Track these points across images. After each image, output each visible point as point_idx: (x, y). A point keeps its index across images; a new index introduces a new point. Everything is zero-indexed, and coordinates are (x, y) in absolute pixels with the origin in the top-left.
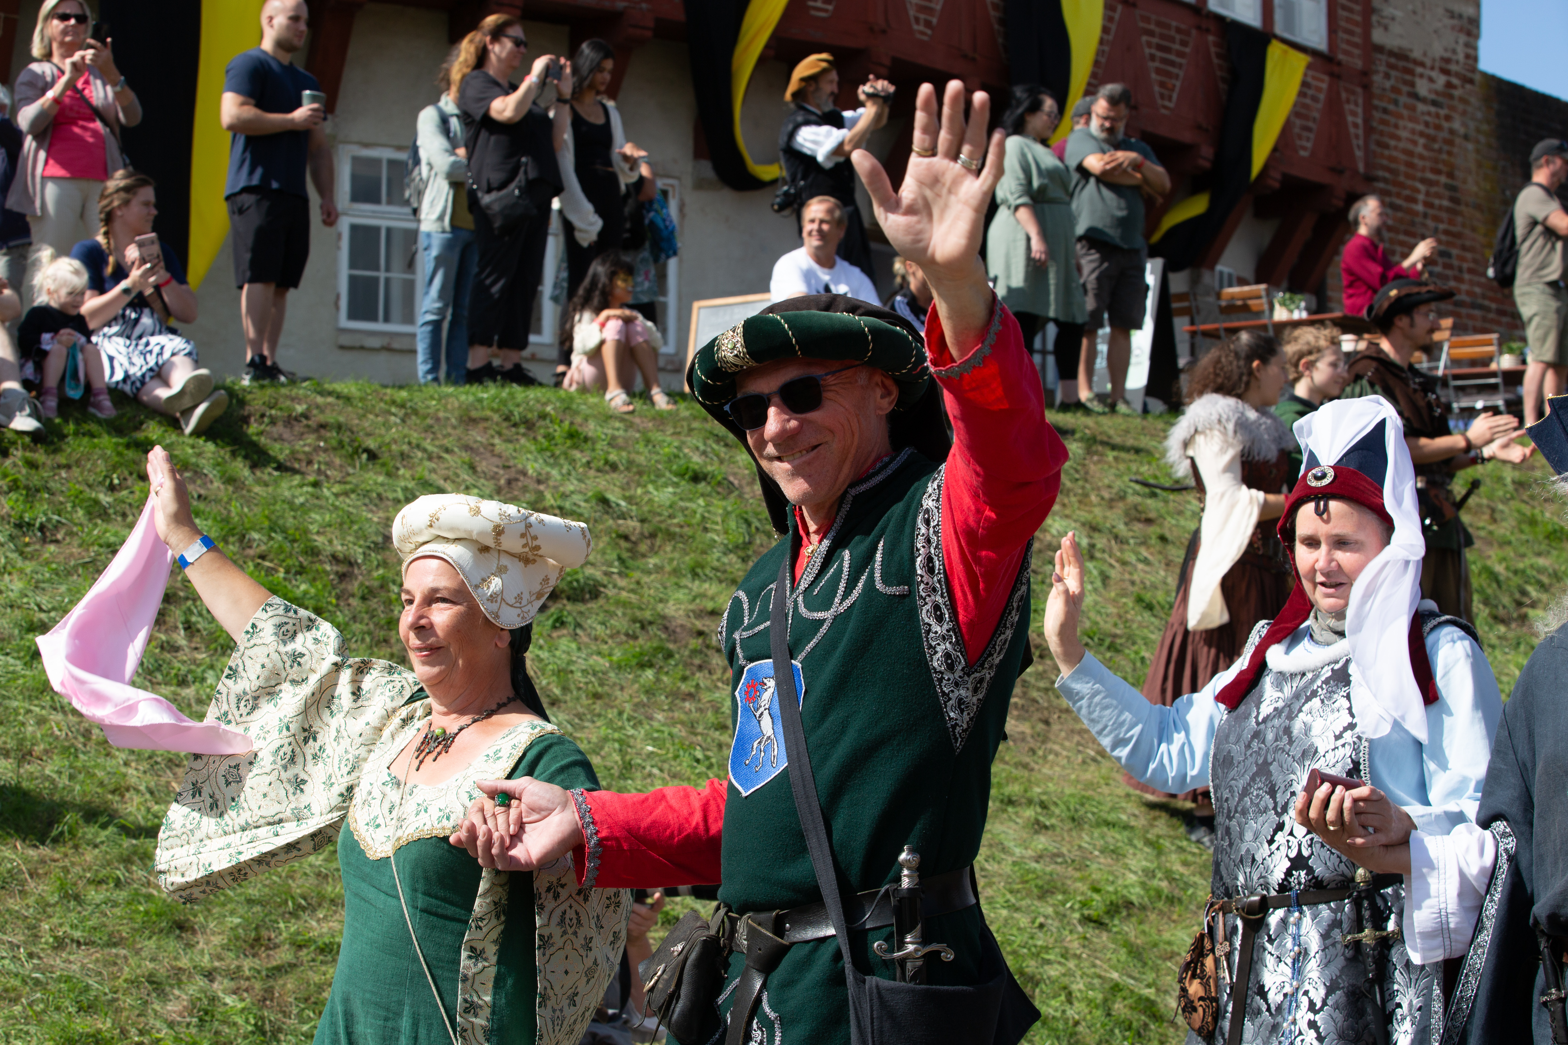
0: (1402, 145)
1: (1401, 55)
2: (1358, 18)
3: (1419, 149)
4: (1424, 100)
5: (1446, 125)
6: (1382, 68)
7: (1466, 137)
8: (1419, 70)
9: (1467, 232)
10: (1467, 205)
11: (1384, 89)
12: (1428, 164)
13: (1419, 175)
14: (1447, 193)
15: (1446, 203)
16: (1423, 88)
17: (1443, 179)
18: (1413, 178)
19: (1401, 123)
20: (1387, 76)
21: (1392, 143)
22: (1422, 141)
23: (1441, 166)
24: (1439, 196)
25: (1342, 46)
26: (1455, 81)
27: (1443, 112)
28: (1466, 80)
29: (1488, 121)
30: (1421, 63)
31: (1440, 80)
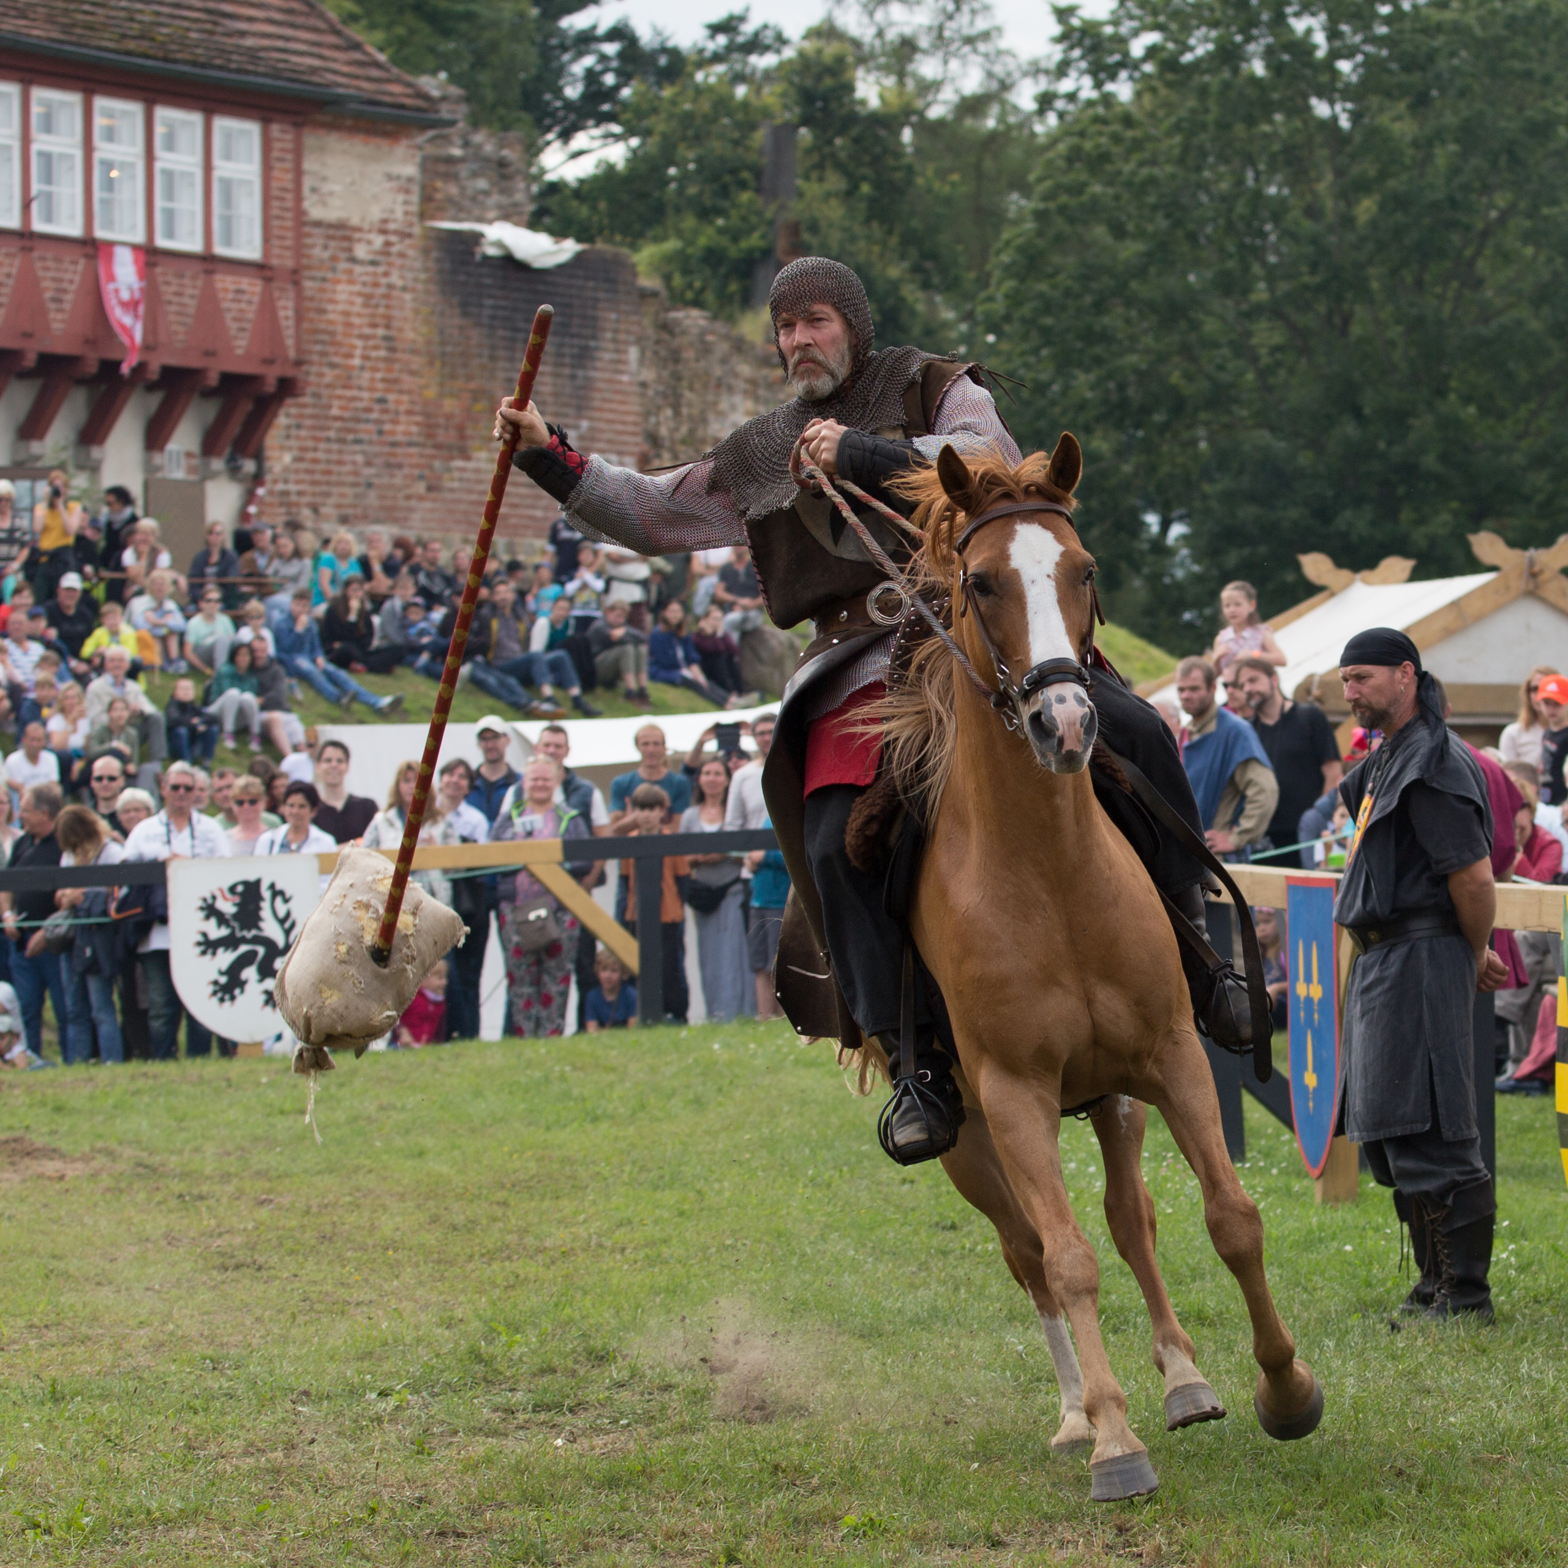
0: (340, 307)
1: (341, 226)
3: (356, 309)
4: (361, 263)
6: (320, 241)
7: (404, 289)
8: (357, 235)
9: (405, 377)
10: (404, 351)
11: (322, 261)
12: (365, 320)
13: (356, 332)
14: (384, 344)
15: (382, 353)
16: (361, 251)
17: (381, 332)
18: (350, 336)
19: (340, 287)
20: (326, 247)
21: (330, 307)
22: (359, 300)
23: (379, 320)
24: (376, 348)
25: (276, 251)
26: (393, 238)
27: (381, 269)
28: (405, 235)
29: (426, 270)
30: (359, 230)
31: (378, 241)
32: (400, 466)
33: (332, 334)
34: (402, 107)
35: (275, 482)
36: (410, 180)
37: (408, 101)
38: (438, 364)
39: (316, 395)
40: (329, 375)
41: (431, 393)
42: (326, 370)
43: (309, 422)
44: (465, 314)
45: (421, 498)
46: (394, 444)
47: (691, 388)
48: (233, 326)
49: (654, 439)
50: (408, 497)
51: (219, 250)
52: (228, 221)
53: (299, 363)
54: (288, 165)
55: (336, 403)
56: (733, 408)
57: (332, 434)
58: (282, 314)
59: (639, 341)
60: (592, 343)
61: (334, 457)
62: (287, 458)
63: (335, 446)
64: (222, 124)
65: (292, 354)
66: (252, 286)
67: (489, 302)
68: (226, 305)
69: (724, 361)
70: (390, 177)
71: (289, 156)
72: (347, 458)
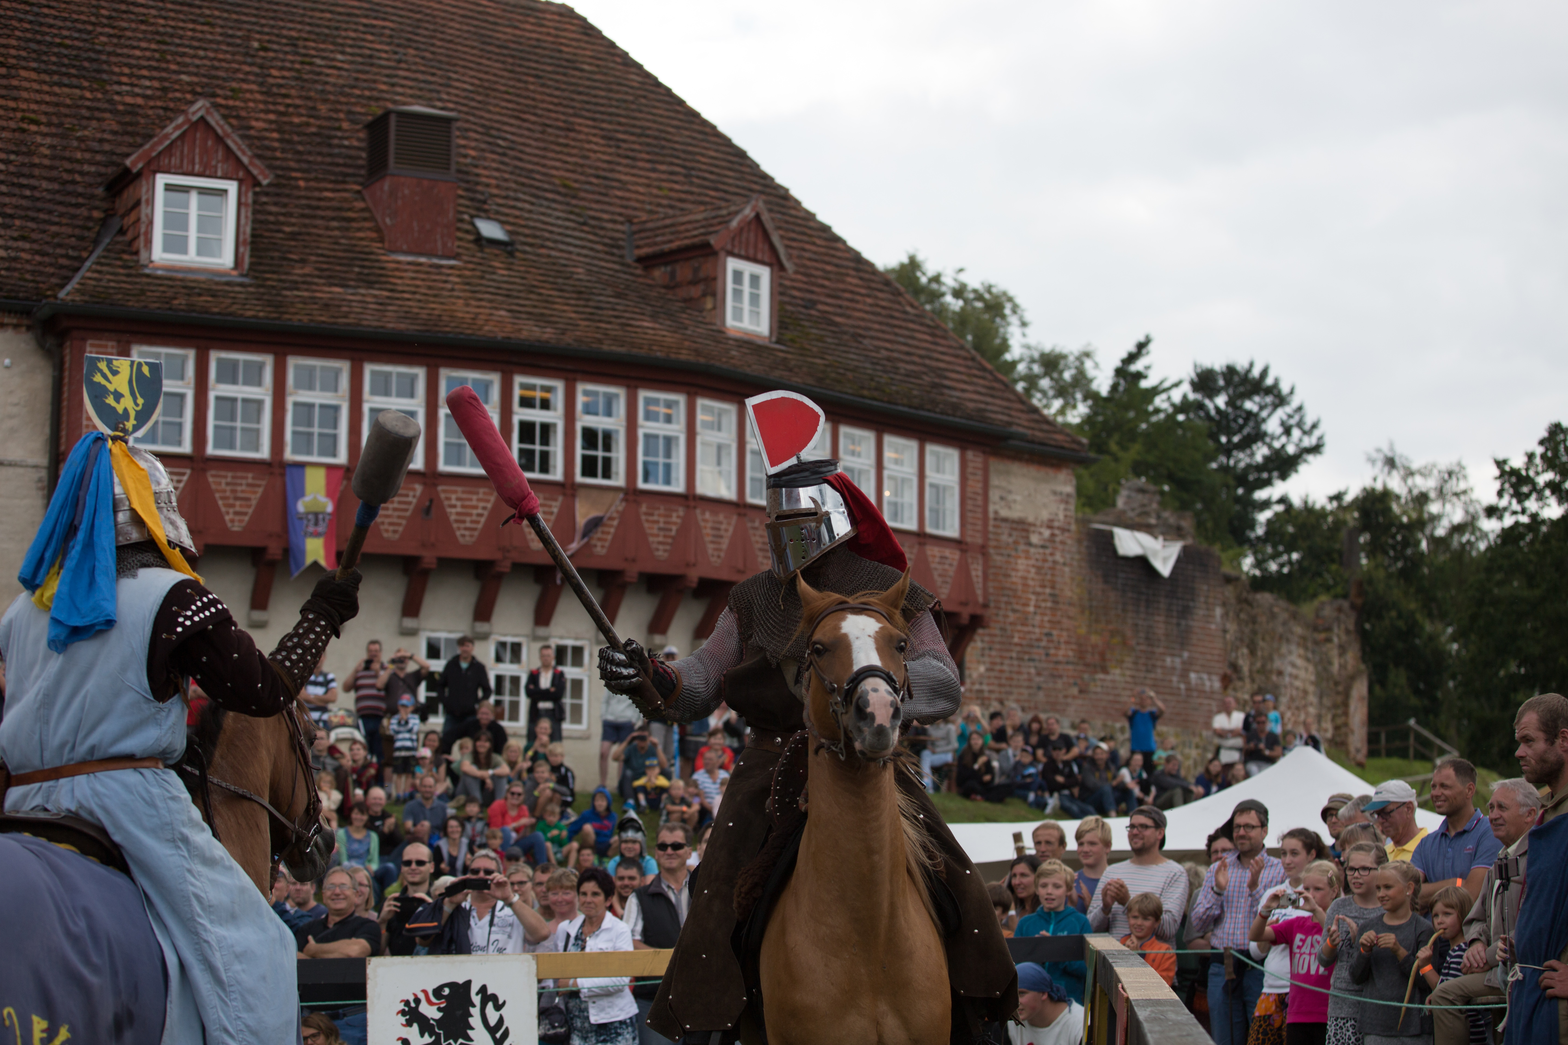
0: (1020, 574)
1: (1021, 522)
2: (979, 515)
3: (1031, 576)
4: (1036, 546)
5: (1050, 558)
6: (1006, 531)
7: (1064, 564)
8: (1032, 529)
9: (1065, 620)
10: (1064, 604)
11: (1006, 544)
12: (1037, 583)
13: (1031, 590)
14: (1050, 599)
15: (1049, 604)
16: (1035, 539)
17: (1048, 591)
18: (1027, 592)
19: (1020, 561)
20: (1010, 535)
21: (1013, 573)
22: (1033, 570)
23: (1047, 584)
24: (1044, 601)
25: (970, 533)
26: (1057, 532)
27: (1048, 551)
28: (1063, 530)
29: (1079, 553)
30: (1034, 525)
31: (1047, 533)
32: (1060, 677)
33: (1015, 590)
34: (1062, 448)
35: (973, 683)
36: (1068, 495)
37: (1066, 445)
38: (1087, 613)
39: (1003, 629)
40: (1012, 617)
41: (1083, 631)
42: (1010, 614)
43: (997, 646)
44: (1106, 582)
45: (1074, 697)
46: (1057, 663)
47: (1263, 639)
48: (939, 580)
49: (1235, 667)
50: (1066, 697)
51: (929, 530)
52: (936, 512)
53: (985, 606)
54: (979, 478)
55: (1016, 635)
56: (1290, 652)
57: (1014, 655)
58: (974, 573)
59: (1224, 604)
60: (1191, 604)
61: (1015, 669)
62: (982, 669)
63: (1015, 663)
64: (932, 449)
65: (981, 599)
66: (953, 555)
67: (1121, 575)
68: (933, 566)
69: (1284, 623)
70: (1055, 493)
71: (980, 472)
72: (1024, 670)
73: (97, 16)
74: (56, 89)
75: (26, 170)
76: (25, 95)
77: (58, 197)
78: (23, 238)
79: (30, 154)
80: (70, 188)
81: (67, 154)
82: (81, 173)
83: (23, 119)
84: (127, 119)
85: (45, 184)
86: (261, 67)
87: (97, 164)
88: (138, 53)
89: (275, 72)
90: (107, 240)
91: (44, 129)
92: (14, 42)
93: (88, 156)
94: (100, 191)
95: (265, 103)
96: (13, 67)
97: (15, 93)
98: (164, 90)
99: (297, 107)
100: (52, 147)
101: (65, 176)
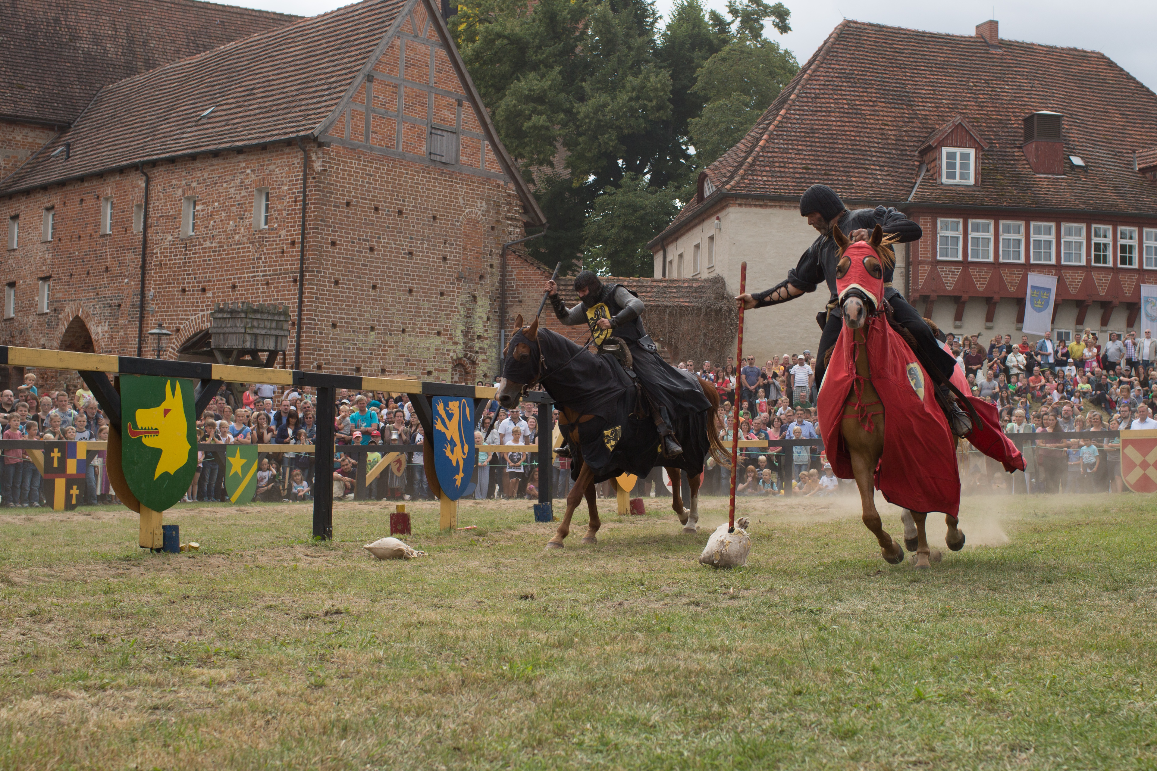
73: (906, 76)
74: (893, 110)
75: (886, 146)
76: (881, 113)
77: (900, 157)
78: (889, 175)
79: (887, 139)
80: (904, 153)
81: (901, 138)
82: (908, 146)
83: (882, 124)
84: (924, 121)
85: (894, 152)
86: (975, 94)
87: (914, 141)
88: (924, 92)
89: (981, 96)
90: (923, 175)
91: (891, 128)
92: (874, 91)
93: (909, 138)
94: (916, 153)
95: (978, 110)
96: (875, 101)
97: (877, 113)
98: (937, 107)
99: (992, 111)
100: (894, 135)
101: (902, 148)
